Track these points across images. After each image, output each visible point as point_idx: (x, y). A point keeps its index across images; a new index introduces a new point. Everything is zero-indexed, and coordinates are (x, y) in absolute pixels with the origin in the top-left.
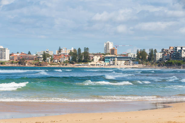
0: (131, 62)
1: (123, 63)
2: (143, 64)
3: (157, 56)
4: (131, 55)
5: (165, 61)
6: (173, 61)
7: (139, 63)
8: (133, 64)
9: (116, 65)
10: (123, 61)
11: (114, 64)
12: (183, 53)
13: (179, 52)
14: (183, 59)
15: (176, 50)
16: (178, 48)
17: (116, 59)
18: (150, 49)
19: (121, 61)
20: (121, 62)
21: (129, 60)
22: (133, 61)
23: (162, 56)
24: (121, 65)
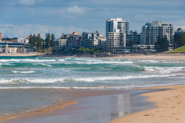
0: (25, 50)
1: (15, 51)
2: (38, 52)
3: (60, 43)
4: (21, 41)
5: (73, 49)
6: (84, 50)
7: (35, 51)
8: (27, 52)
9: (7, 53)
10: (15, 48)
11: (4, 51)
12: (95, 40)
13: (91, 39)
14: (95, 47)
15: (87, 36)
16: (88, 35)
17: (7, 45)
18: (47, 34)
19: (12, 48)
20: (13, 50)
21: (21, 47)
22: (26, 48)
23: (65, 43)
24: (13, 53)
